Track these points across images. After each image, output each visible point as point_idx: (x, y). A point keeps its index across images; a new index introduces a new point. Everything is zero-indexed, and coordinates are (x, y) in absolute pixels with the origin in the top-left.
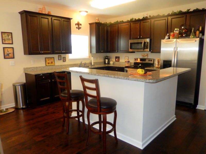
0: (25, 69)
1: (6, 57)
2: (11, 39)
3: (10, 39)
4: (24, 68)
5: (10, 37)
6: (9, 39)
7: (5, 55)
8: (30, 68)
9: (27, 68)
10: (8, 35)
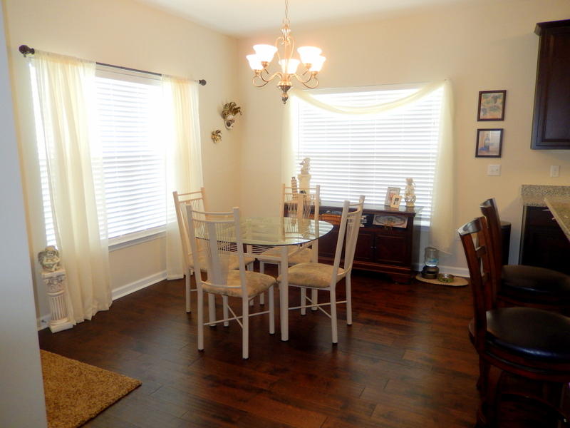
0: (525, 189)
1: (479, 154)
2: (501, 106)
3: (498, 107)
4: (523, 186)
5: (500, 101)
6: (494, 109)
7: (479, 148)
8: (540, 187)
9: (531, 186)
10: (495, 99)
